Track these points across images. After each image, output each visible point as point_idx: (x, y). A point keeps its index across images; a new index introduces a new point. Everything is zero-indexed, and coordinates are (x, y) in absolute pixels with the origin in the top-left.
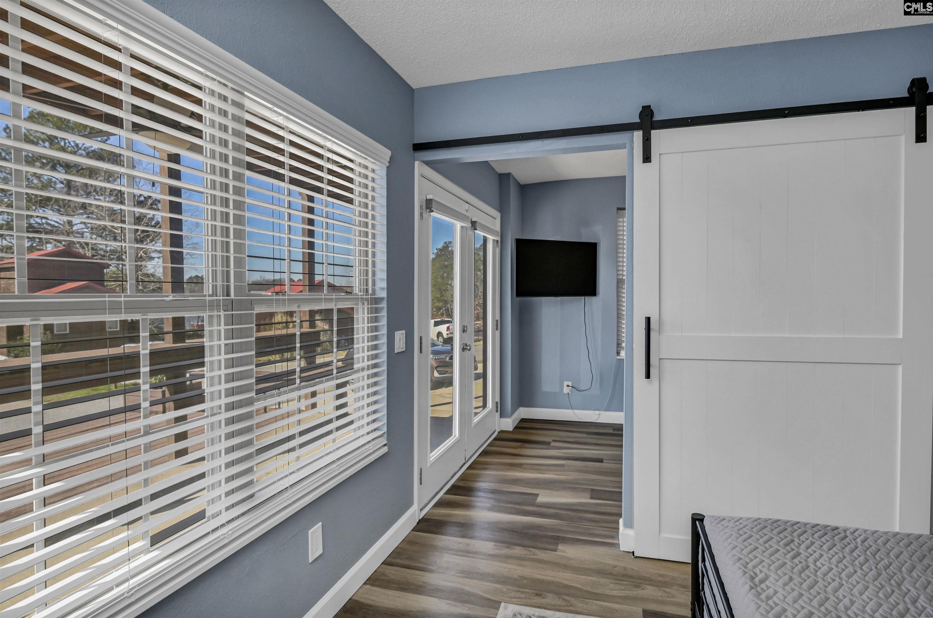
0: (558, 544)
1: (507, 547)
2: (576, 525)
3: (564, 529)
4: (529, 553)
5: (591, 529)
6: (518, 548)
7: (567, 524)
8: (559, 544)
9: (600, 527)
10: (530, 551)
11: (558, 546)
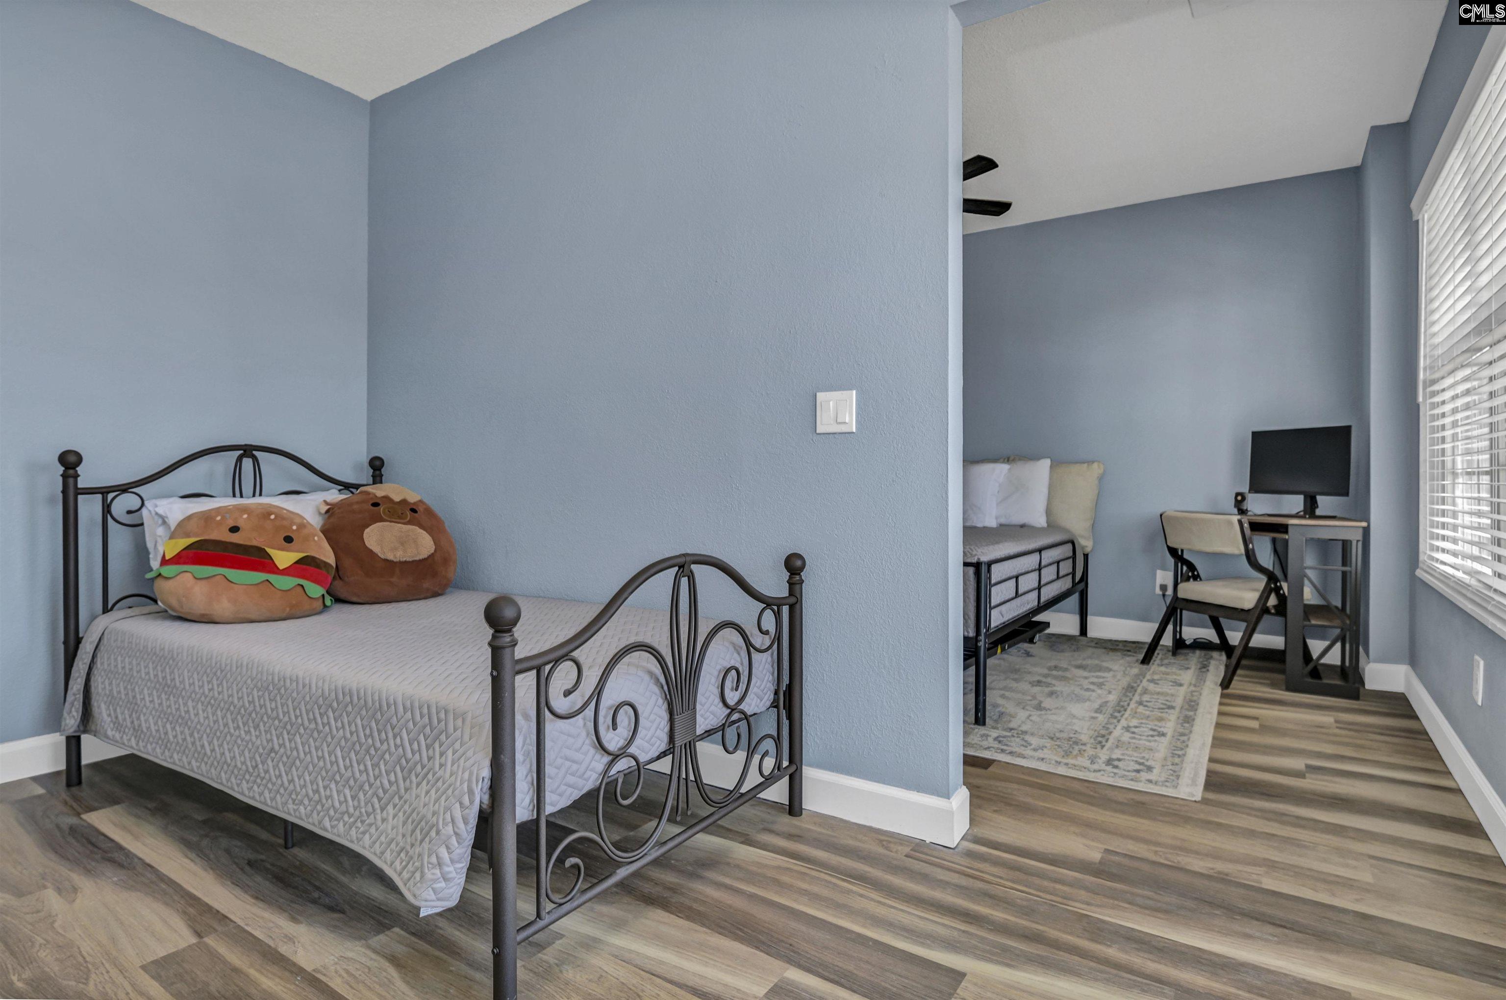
0: (1100, 863)
1: (1227, 875)
2: (1048, 897)
3: (1083, 894)
4: (1169, 856)
5: (1007, 880)
6: (1196, 869)
7: (1071, 903)
8: (1097, 861)
9: (983, 880)
10: (1166, 859)
11: (1102, 858)
